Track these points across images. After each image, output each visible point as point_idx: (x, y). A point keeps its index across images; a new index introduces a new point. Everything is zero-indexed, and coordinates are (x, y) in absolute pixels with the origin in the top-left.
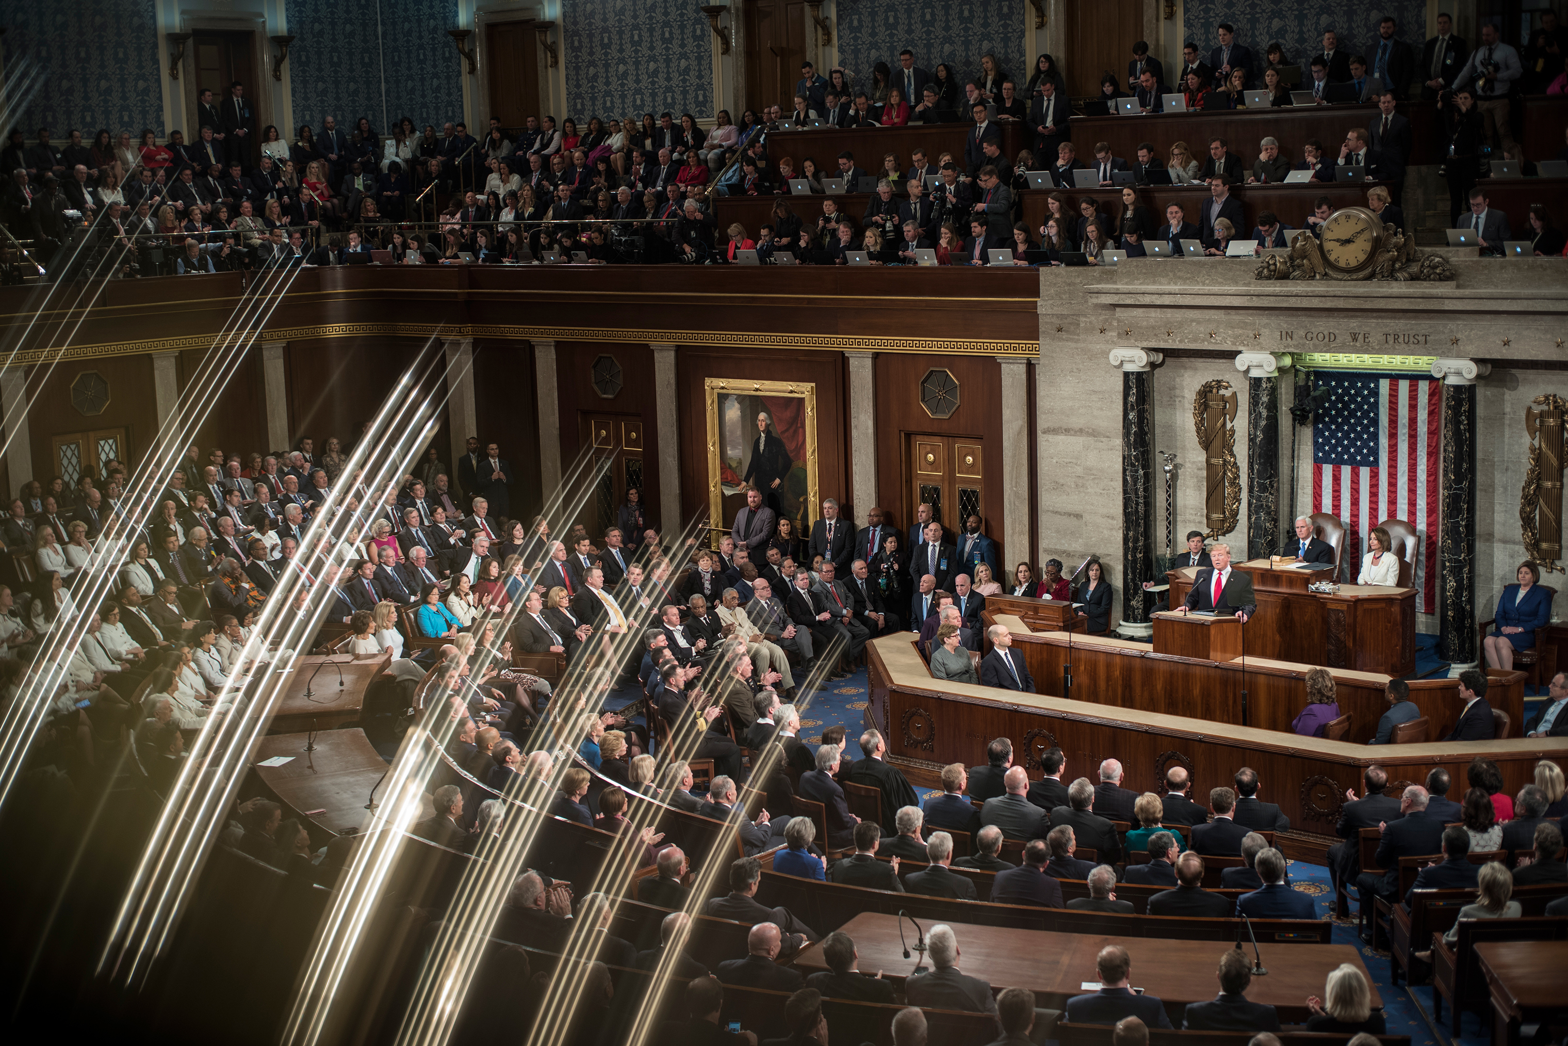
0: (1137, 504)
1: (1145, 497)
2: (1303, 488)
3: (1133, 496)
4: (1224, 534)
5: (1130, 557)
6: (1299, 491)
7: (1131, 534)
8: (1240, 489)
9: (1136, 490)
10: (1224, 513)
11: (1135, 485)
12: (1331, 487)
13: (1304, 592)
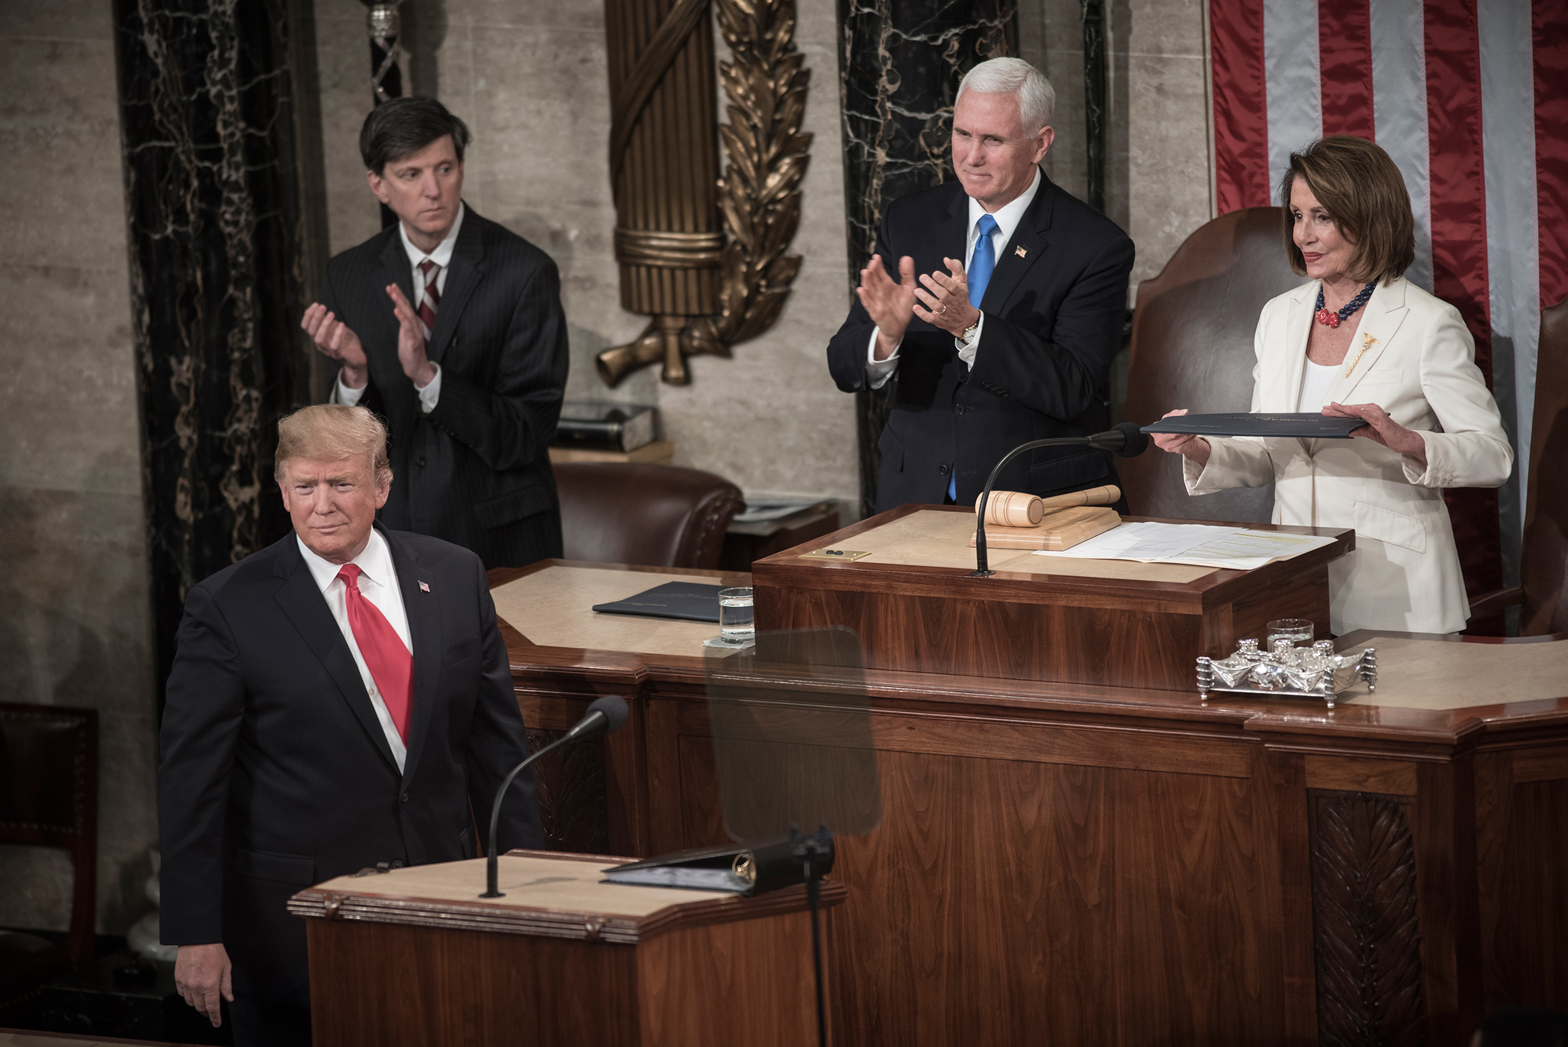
0: (212, 192)
1: (254, 151)
2: (1157, 62)
3: (184, 149)
4: (722, 346)
5: (184, 508)
6: (1138, 81)
7: (184, 370)
8: (801, 80)
9: (205, 109)
10: (716, 222)
11: (194, 78)
12: (1311, 48)
13: (1171, 705)
